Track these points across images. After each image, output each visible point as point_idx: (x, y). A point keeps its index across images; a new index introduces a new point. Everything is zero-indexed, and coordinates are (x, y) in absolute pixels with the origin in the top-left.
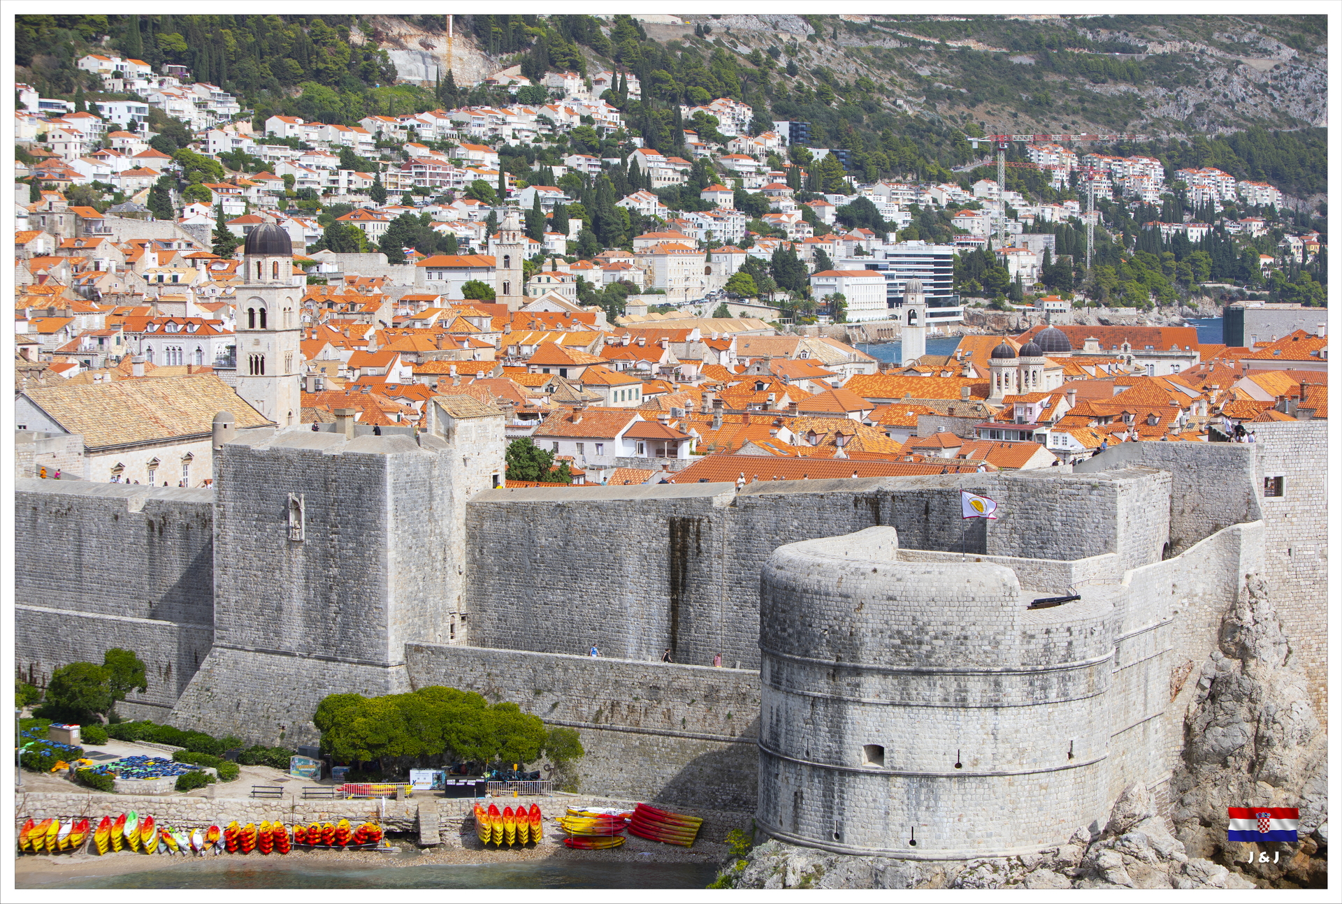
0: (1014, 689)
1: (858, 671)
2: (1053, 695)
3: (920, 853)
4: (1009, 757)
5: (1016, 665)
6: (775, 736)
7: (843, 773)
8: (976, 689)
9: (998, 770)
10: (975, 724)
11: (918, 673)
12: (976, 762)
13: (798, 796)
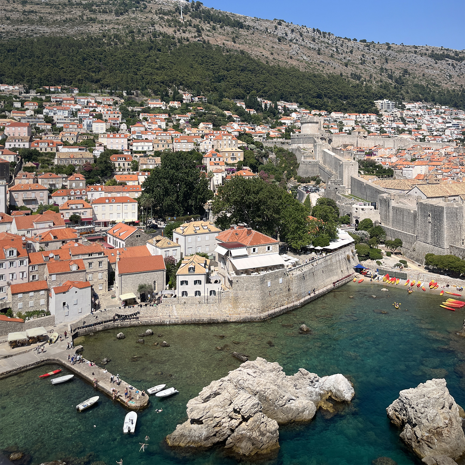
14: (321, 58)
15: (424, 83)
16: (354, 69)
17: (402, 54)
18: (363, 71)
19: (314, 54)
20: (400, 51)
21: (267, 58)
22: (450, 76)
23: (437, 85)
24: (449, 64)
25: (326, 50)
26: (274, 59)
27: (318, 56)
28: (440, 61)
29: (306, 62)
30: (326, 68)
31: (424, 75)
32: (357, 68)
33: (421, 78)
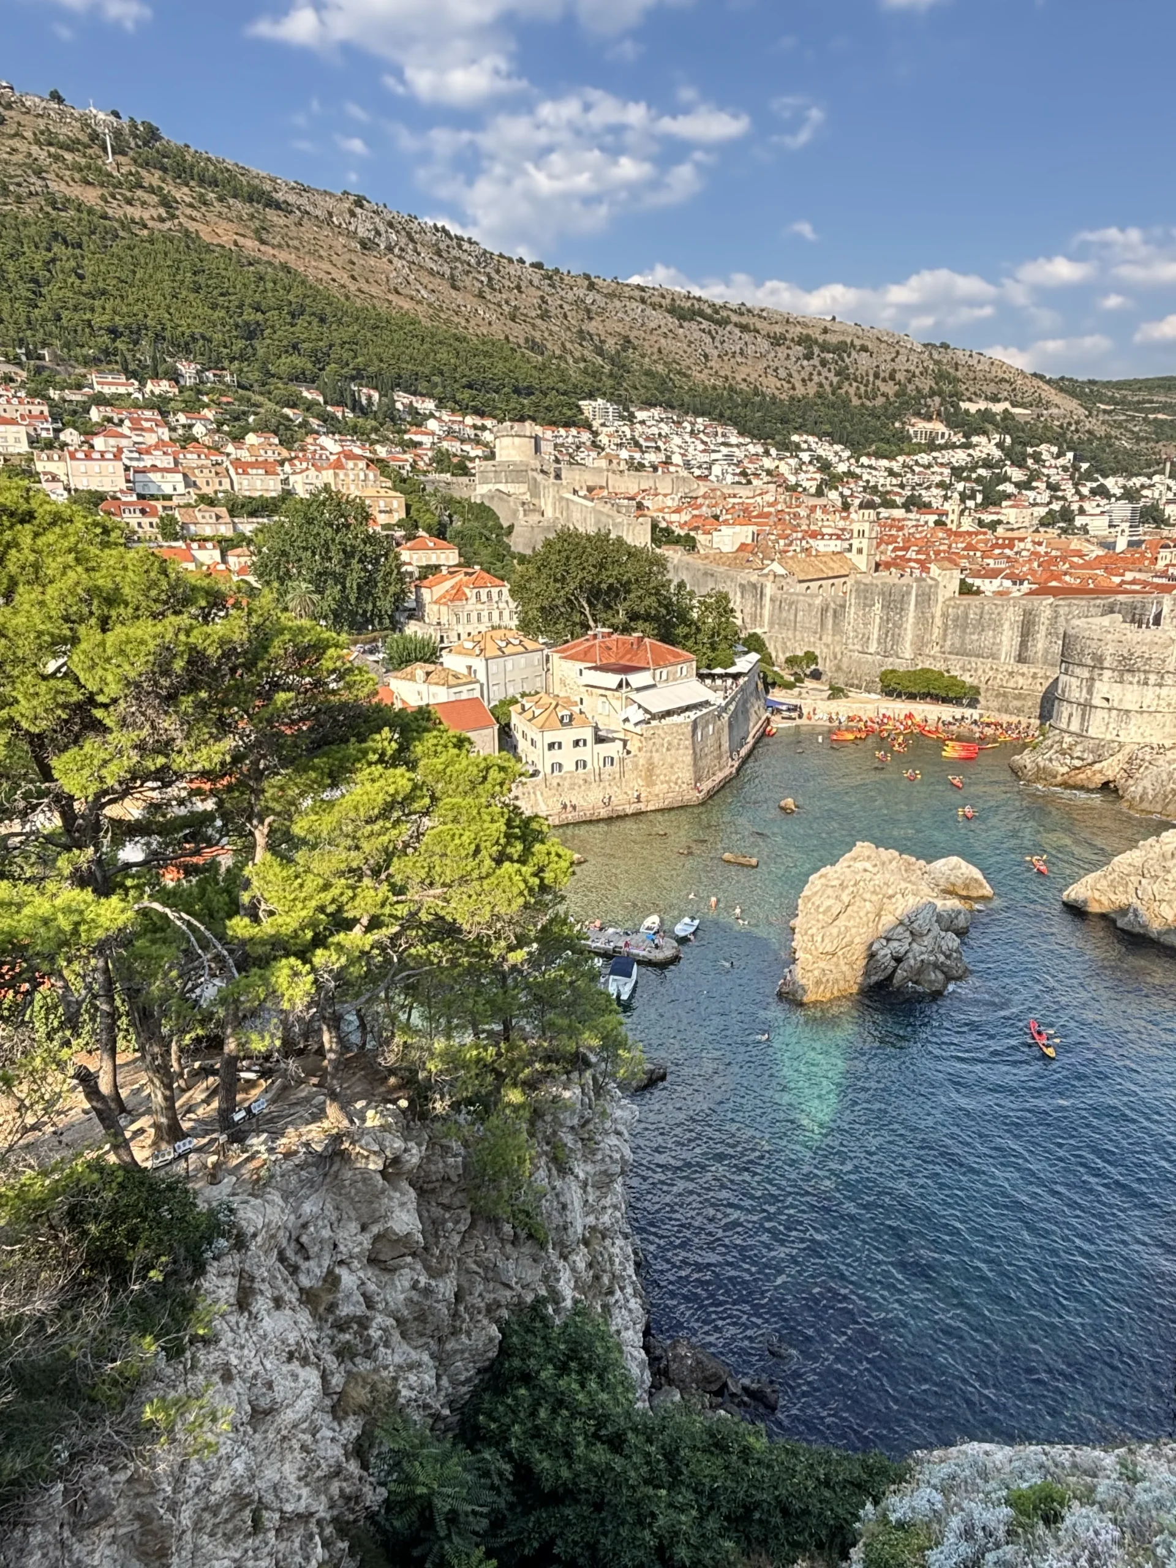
0: (1170, 679)
1: (1102, 669)
4: (1164, 706)
6: (1063, 692)
7: (1091, 707)
9: (1158, 710)
10: (1150, 693)
11: (1128, 671)
12: (1148, 707)
13: (1071, 715)
14: (459, 298)
15: (660, 368)
16: (528, 328)
17: (617, 303)
18: (546, 334)
19: (444, 287)
20: (611, 296)
21: (343, 286)
22: (706, 356)
23: (685, 375)
24: (703, 331)
25: (468, 281)
26: (359, 290)
27: (454, 293)
28: (685, 324)
29: (430, 305)
30: (473, 322)
31: (660, 351)
32: (533, 325)
33: (655, 357)
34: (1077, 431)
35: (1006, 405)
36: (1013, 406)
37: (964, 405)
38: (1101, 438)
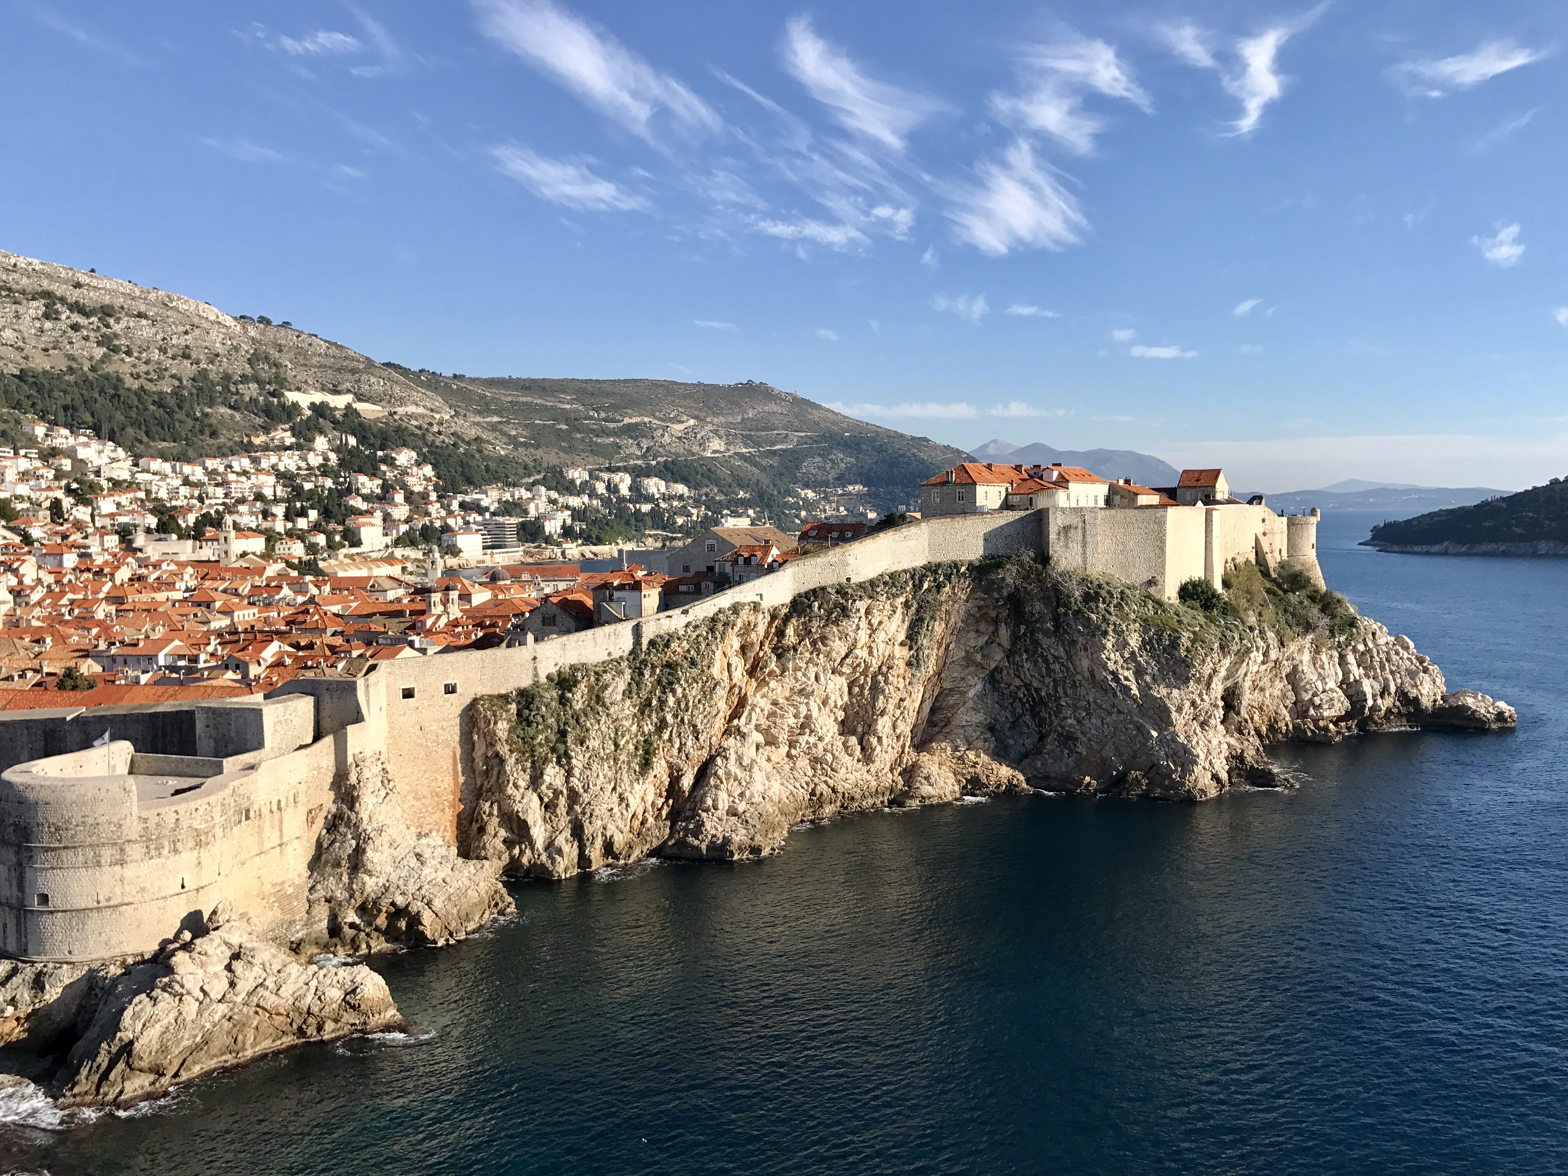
0: (135, 851)
1: (31, 849)
2: (165, 852)
3: (73, 959)
4: (134, 893)
5: (134, 836)
7: (26, 912)
8: (107, 854)
9: (126, 901)
10: (107, 875)
11: (65, 848)
12: (109, 900)
34: (440, 433)
35: (348, 398)
36: (360, 400)
37: (292, 396)
38: (468, 443)
